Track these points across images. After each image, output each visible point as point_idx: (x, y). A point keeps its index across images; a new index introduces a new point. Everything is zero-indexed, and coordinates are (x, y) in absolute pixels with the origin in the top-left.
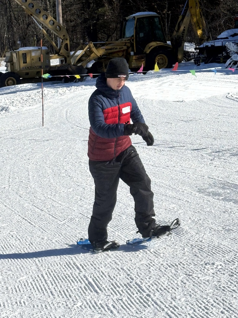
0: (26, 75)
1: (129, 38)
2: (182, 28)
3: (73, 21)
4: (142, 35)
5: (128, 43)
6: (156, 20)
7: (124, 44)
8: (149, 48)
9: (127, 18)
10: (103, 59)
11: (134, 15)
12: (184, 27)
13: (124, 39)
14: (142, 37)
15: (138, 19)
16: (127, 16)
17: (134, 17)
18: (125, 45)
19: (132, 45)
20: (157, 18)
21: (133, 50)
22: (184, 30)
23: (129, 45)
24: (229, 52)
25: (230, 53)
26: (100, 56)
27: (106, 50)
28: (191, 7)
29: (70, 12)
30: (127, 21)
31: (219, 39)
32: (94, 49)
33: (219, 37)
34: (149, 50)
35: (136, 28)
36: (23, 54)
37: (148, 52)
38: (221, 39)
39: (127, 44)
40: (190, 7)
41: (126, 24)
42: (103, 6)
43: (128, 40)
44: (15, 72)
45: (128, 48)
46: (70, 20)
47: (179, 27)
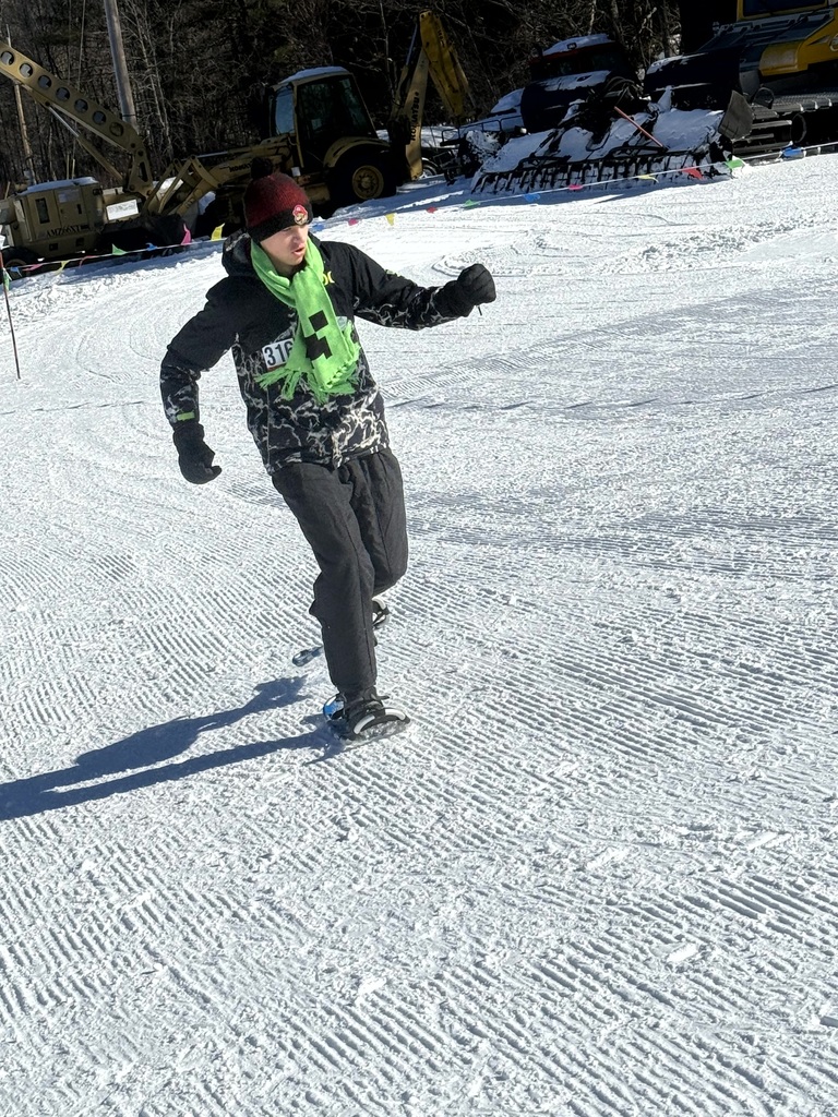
0: (51, 250)
1: (284, 137)
2: (411, 96)
3: (213, 88)
4: (316, 123)
5: (284, 147)
6: (346, 84)
7: (274, 151)
8: (335, 154)
9: (276, 88)
10: (228, 191)
11: (291, 78)
12: (417, 94)
13: (273, 140)
14: (319, 129)
15: (299, 87)
16: (276, 84)
17: (290, 84)
18: (277, 154)
19: (293, 151)
20: (348, 80)
21: (297, 164)
22: (417, 100)
23: (285, 151)
24: (476, 155)
25: (480, 156)
26: (219, 185)
27: (232, 169)
28: (428, 44)
29: (200, 67)
30: (276, 94)
31: (494, 115)
32: (202, 171)
33: (494, 111)
34: (335, 160)
35: (297, 110)
36: (38, 201)
37: (333, 165)
38: (500, 113)
39: (281, 151)
40: (424, 43)
41: (274, 102)
42: (283, 42)
43: (283, 140)
44: (26, 245)
45: (285, 159)
46: (205, 86)
47: (404, 95)
